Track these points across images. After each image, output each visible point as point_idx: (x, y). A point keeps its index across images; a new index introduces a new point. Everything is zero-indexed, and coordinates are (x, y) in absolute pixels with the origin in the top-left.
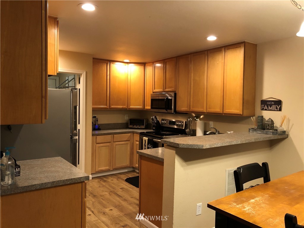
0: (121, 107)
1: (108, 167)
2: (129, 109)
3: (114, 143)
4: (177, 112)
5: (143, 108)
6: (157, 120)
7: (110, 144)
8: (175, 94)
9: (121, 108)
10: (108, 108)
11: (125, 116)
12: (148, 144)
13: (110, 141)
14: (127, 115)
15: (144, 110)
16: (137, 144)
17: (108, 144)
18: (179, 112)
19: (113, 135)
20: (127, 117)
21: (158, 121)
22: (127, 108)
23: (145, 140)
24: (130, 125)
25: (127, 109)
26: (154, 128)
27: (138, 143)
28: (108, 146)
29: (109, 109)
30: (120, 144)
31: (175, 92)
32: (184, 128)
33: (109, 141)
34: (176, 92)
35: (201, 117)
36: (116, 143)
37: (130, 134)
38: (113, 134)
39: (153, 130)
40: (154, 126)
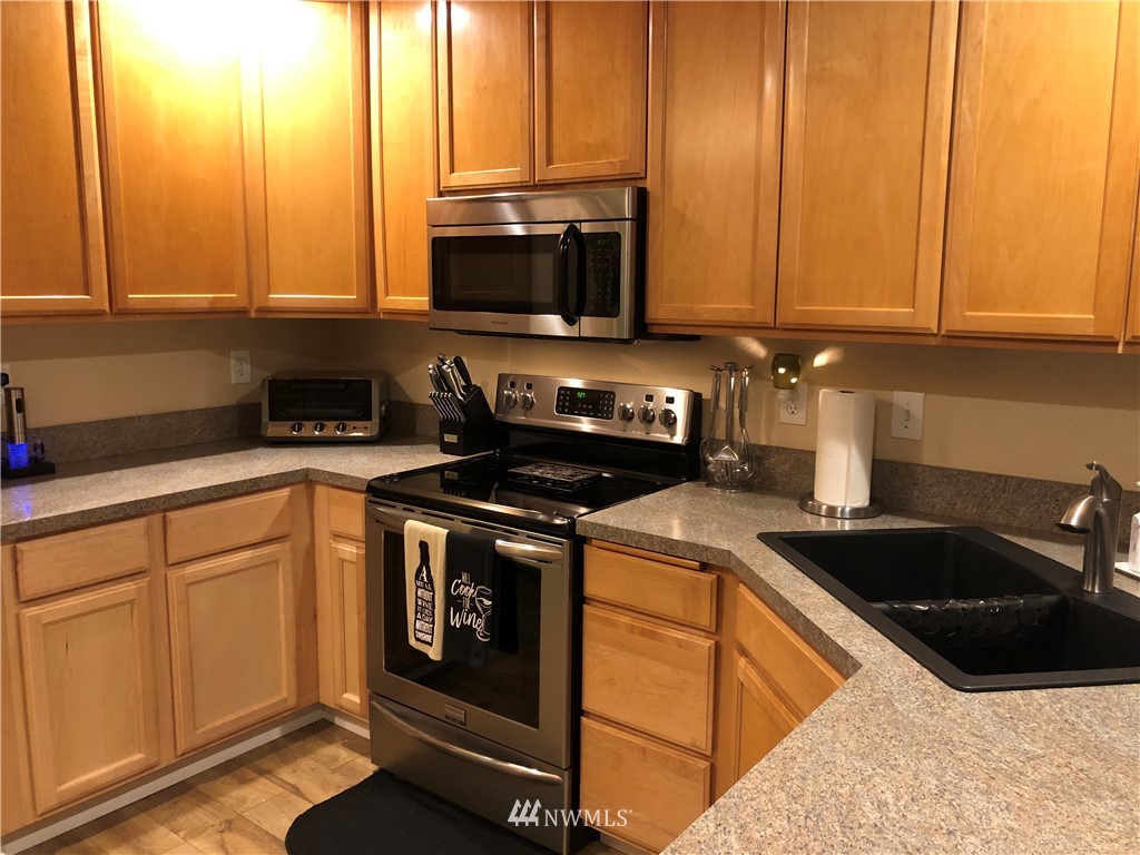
0: (201, 298)
1: (138, 756)
2: (259, 310)
3: (174, 574)
4: (656, 330)
5: (363, 305)
6: (469, 386)
7: (143, 582)
8: (642, 198)
9: (205, 305)
10: (101, 313)
11: (232, 361)
12: (451, 573)
13: (143, 563)
14: (246, 353)
15: (372, 316)
16: (343, 561)
17: (126, 589)
18: (670, 331)
19: (157, 518)
20: (247, 368)
21: (475, 393)
22: (243, 303)
23: (424, 546)
24: (273, 418)
25: (244, 311)
26: (451, 438)
27: (350, 550)
28: (131, 602)
29: (108, 319)
30: (221, 571)
31: (641, 184)
32: (679, 439)
33: (129, 567)
34: (648, 184)
35: (821, 360)
36: (190, 569)
37: (286, 492)
38: (158, 511)
39: (446, 448)
40: (447, 425)
